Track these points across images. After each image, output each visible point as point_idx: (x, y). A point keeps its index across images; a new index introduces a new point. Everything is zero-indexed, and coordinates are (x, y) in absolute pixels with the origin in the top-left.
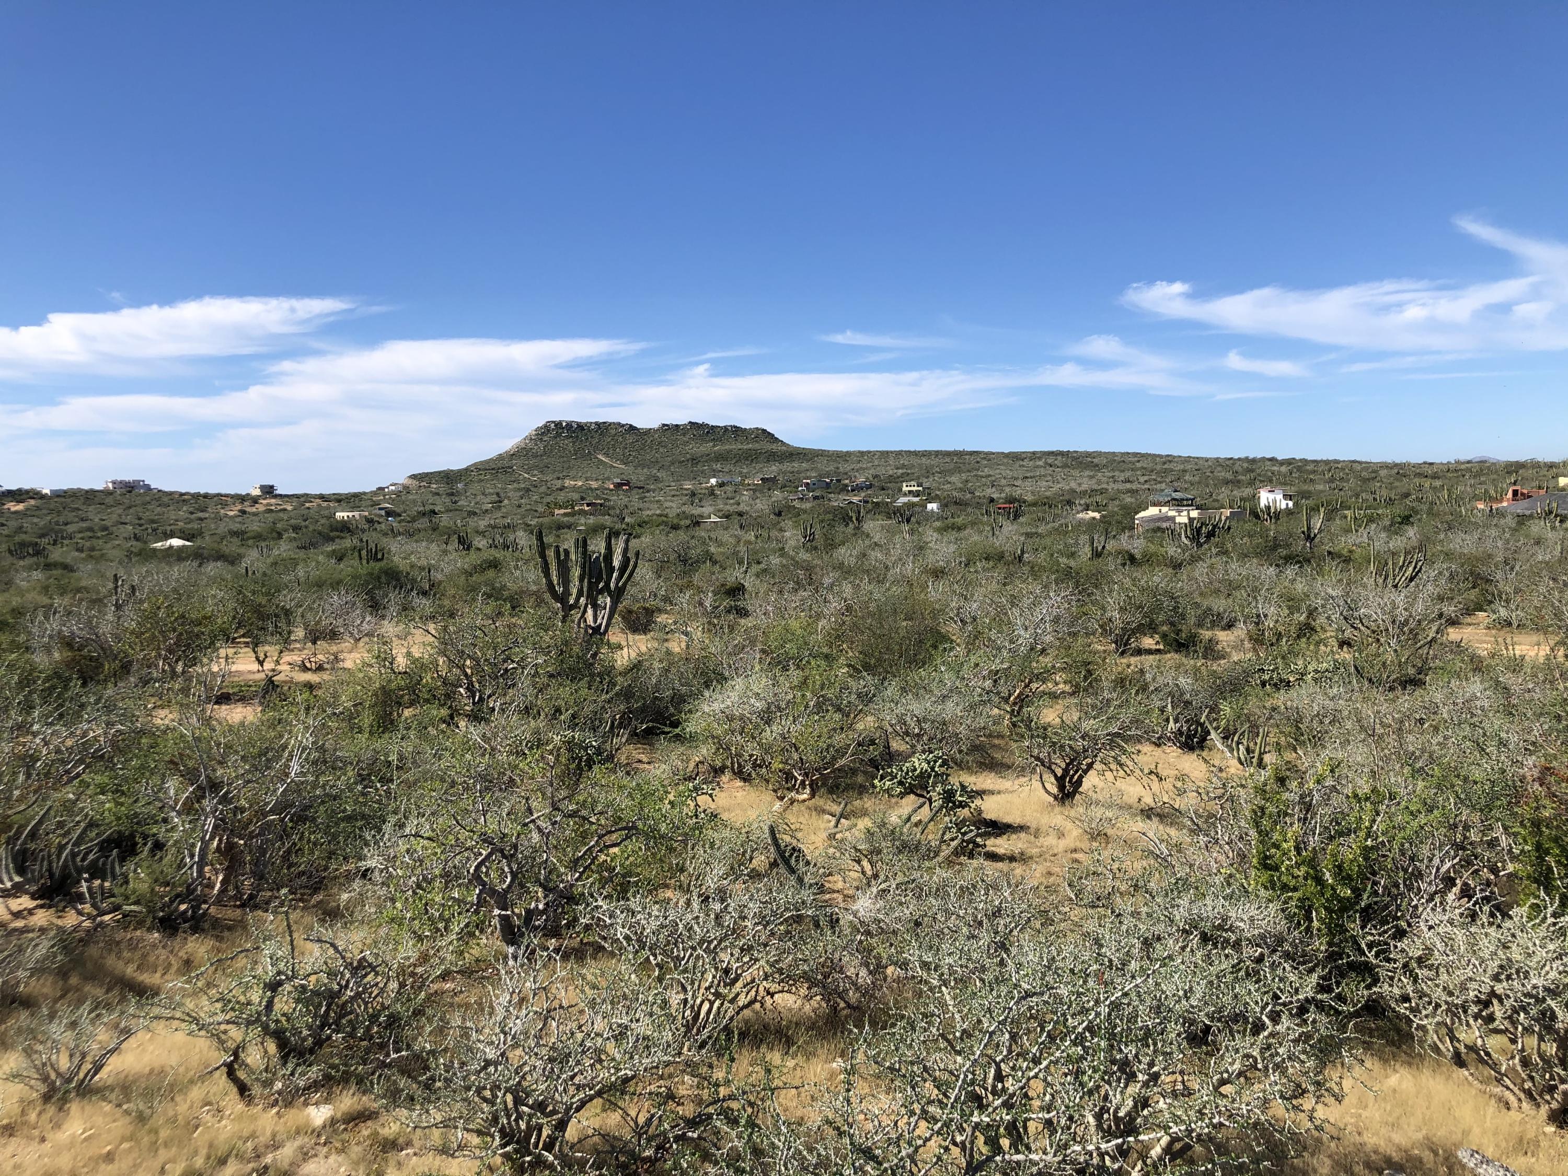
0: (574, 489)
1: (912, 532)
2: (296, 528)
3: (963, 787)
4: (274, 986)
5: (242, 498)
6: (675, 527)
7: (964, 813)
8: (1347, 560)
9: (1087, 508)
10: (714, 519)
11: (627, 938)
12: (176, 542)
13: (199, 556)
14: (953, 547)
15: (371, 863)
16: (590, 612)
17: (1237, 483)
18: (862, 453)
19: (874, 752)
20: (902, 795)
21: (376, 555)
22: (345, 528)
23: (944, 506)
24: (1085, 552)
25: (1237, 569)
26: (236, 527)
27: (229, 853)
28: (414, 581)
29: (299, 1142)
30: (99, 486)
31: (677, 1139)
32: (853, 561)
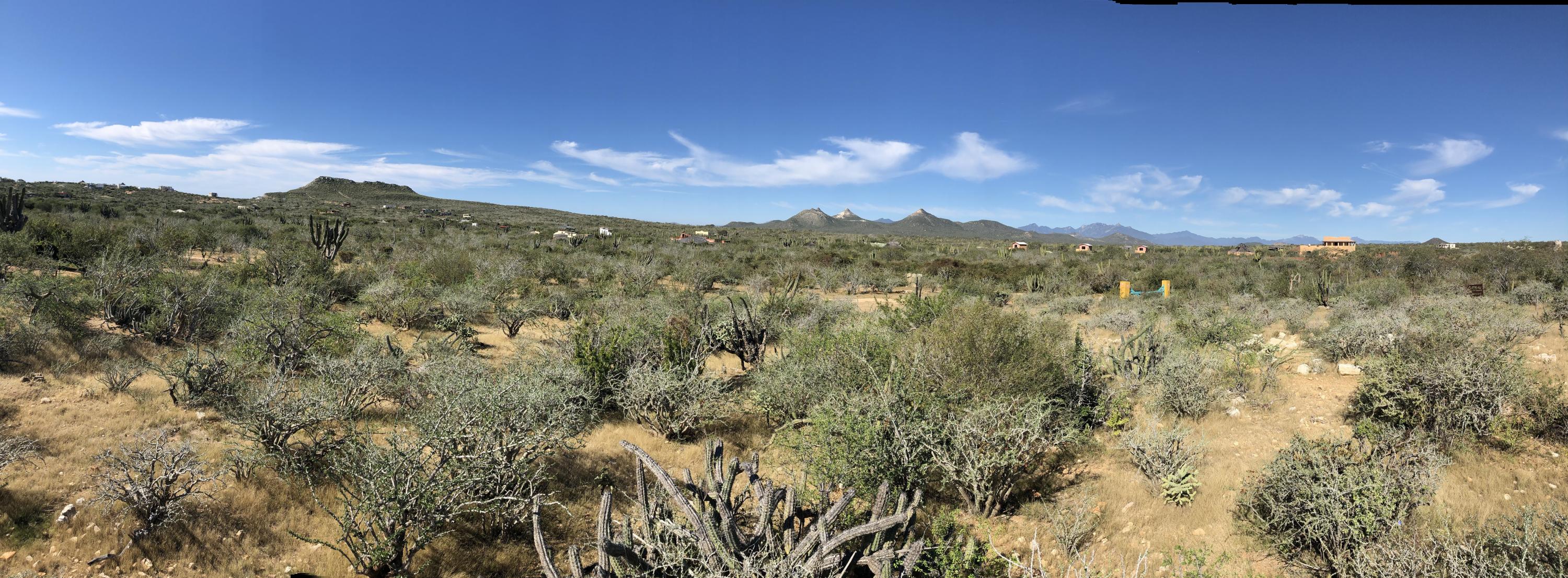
0: (328, 205)
1: (465, 233)
2: (223, 210)
3: (470, 329)
4: (190, 365)
5: (205, 197)
6: (367, 223)
7: (470, 339)
8: (629, 255)
9: (535, 230)
10: (384, 222)
11: (323, 371)
12: (180, 211)
13: (188, 217)
14: (481, 240)
15: (232, 330)
16: (327, 251)
17: (590, 225)
18: (447, 200)
19: (436, 313)
20: (445, 331)
21: (249, 222)
22: (240, 212)
23: (479, 224)
24: (532, 246)
25: (588, 256)
26: (202, 208)
27: (182, 318)
28: (262, 233)
29: (192, 422)
30: (157, 188)
31: (332, 448)
32: (440, 243)
